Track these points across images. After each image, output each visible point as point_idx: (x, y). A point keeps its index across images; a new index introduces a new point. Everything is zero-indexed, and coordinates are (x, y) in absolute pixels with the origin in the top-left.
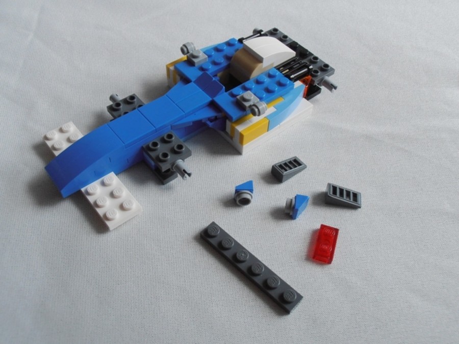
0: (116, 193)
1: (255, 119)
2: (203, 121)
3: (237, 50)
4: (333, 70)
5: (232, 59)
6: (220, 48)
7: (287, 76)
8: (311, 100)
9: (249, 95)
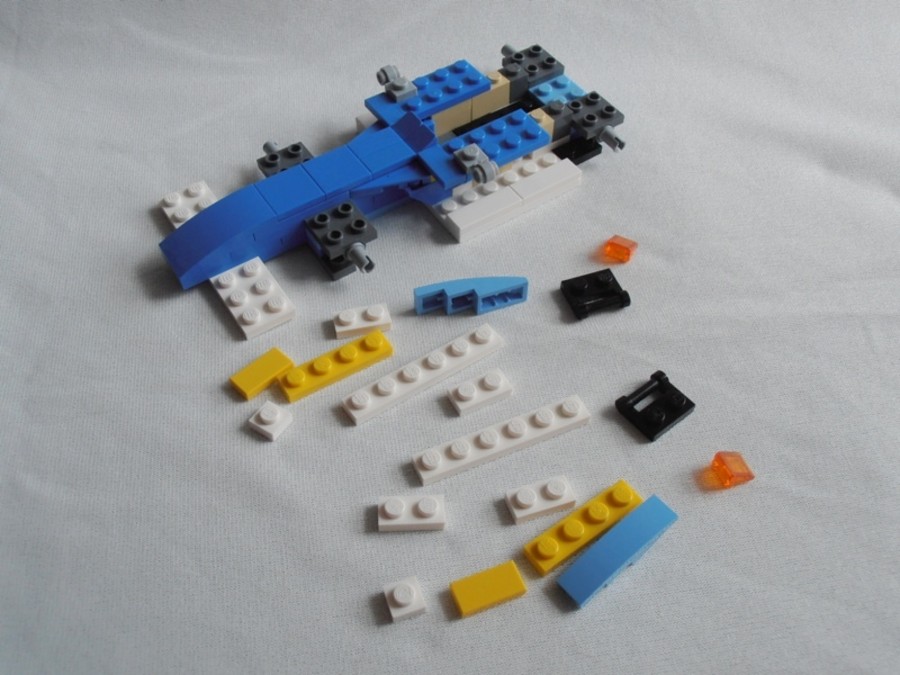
0: (260, 288)
4: (620, 116)
6: (439, 75)
9: (473, 150)
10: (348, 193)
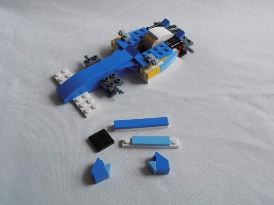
0: (89, 101)
1: (154, 67)
2: (129, 68)
3: (146, 33)
4: (192, 43)
5: (143, 38)
6: (137, 32)
7: (170, 46)
8: (181, 58)
9: (151, 56)
10: (113, 70)
